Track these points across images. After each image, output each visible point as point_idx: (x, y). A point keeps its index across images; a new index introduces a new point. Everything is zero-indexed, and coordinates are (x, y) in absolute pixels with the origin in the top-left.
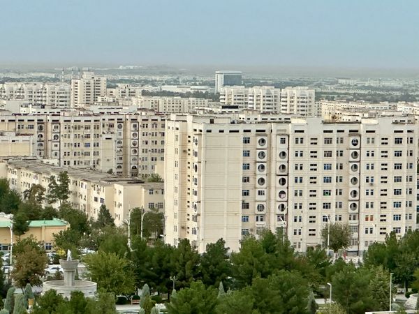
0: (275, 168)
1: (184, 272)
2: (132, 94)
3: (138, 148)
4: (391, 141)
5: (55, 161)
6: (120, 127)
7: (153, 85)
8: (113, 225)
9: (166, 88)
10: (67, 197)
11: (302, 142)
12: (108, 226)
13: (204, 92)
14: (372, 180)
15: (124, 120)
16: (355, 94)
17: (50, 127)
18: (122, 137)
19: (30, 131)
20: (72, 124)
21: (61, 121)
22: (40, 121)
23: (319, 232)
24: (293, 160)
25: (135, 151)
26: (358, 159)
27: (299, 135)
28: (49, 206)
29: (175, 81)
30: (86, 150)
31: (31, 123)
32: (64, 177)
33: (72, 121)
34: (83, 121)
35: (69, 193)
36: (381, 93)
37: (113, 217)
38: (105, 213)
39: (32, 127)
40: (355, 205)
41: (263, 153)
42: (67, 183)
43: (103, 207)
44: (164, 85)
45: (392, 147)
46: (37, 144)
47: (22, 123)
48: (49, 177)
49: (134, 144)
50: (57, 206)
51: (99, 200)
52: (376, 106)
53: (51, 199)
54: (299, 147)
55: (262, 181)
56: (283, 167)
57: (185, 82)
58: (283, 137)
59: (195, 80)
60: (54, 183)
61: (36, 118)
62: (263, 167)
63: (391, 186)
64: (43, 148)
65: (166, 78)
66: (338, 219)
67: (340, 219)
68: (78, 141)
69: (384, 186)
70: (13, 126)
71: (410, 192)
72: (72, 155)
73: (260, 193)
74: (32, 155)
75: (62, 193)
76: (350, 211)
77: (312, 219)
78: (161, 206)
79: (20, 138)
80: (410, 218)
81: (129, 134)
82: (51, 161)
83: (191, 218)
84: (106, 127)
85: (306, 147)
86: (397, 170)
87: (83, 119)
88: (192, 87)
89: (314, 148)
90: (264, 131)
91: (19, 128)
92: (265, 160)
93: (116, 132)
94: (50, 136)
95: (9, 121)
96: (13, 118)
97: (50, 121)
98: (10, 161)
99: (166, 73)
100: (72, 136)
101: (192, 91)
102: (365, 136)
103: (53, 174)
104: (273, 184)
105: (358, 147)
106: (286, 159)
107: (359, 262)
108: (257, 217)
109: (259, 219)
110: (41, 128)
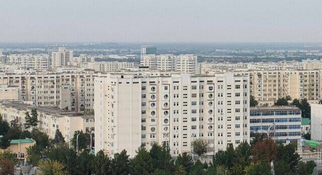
0: (161, 104)
1: (100, 171)
2: (89, 60)
3: (84, 93)
4: (233, 87)
5: (31, 103)
6: (73, 80)
7: (104, 55)
8: (64, 141)
9: (111, 56)
10: (37, 125)
11: (178, 89)
12: (61, 142)
13: (134, 58)
14: (222, 111)
15: (75, 76)
16: (225, 58)
17: (29, 82)
18: (74, 87)
19: (16, 84)
20: (43, 79)
21: (36, 78)
22: (23, 78)
23: (189, 144)
24: (172, 100)
25: (83, 95)
26: (213, 99)
27: (176, 84)
28: (26, 130)
29: (117, 52)
30: (52, 95)
31: (17, 79)
32: (34, 112)
33: (43, 78)
34: (49, 77)
35: (38, 122)
36: (241, 57)
37: (64, 136)
38: (59, 134)
39: (18, 82)
40: (211, 127)
41: (154, 96)
42: (36, 116)
43: (58, 130)
44: (110, 54)
45: (234, 91)
46: (21, 92)
47: (12, 79)
48: (25, 112)
49: (82, 91)
50: (30, 130)
51: (56, 126)
52: (234, 65)
53: (27, 126)
54: (176, 92)
55: (153, 113)
56: (167, 104)
57: (123, 52)
58: (166, 86)
59: (129, 51)
60: (28, 116)
61: (20, 76)
62: (154, 104)
63: (234, 115)
64: (25, 94)
65: (112, 50)
66: (201, 135)
67: (202, 136)
68: (46, 90)
69: (229, 115)
70: (6, 81)
71: (246, 118)
72: (43, 99)
73: (153, 120)
74: (17, 99)
75: (34, 122)
76: (208, 130)
77: (185, 136)
78: (93, 129)
79: (10, 89)
80: (246, 134)
81: (79, 85)
82: (28, 102)
83: (110, 136)
84: (65, 81)
85: (180, 92)
86: (237, 105)
87: (49, 76)
88: (127, 55)
89: (185, 92)
90: (154, 82)
91: (10, 82)
92: (155, 100)
93: (71, 84)
94: (29, 87)
95: (4, 78)
96: (6, 76)
97: (29, 78)
98: (4, 102)
99: (112, 47)
100: (43, 86)
101: (127, 58)
102: (217, 84)
103: (28, 110)
104: (160, 115)
105: (213, 91)
106: (168, 99)
107: (210, 163)
108: (151, 136)
109: (152, 136)
110: (23, 82)
